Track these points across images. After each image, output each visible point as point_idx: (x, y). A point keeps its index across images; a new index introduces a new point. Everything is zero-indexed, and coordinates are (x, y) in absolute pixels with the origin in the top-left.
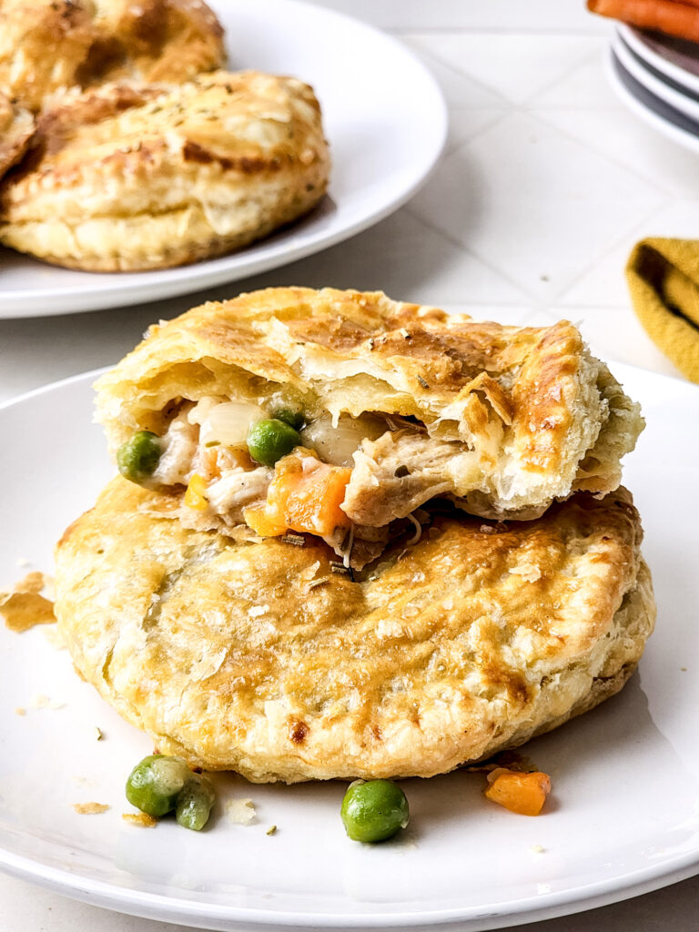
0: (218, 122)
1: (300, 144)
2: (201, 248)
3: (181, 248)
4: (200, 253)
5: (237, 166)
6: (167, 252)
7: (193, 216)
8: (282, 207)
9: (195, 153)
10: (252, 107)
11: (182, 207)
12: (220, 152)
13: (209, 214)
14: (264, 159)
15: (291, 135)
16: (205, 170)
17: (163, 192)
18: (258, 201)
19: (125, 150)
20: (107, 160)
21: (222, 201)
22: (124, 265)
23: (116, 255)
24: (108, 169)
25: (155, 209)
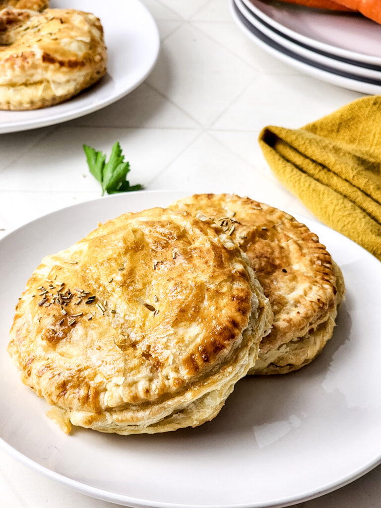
0: (57, 41)
1: (94, 52)
2: (48, 101)
3: (39, 101)
4: (47, 103)
5: (67, 64)
6: (32, 103)
7: (45, 86)
8: (85, 82)
9: (48, 58)
10: (73, 33)
11: (40, 82)
12: (59, 58)
13: (53, 86)
14: (78, 61)
15: (91, 48)
16: (52, 67)
17: (32, 75)
18: (75, 80)
19: (15, 56)
20: (7, 60)
21: (58, 81)
22: (12, 108)
23: (8, 103)
24: (7, 65)
25: (28, 82)
